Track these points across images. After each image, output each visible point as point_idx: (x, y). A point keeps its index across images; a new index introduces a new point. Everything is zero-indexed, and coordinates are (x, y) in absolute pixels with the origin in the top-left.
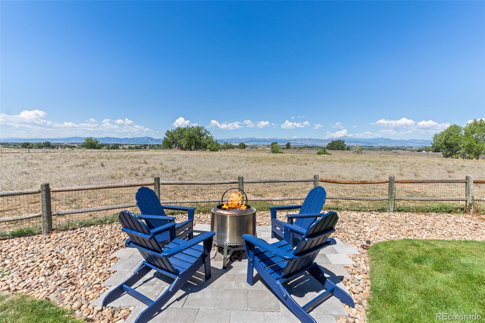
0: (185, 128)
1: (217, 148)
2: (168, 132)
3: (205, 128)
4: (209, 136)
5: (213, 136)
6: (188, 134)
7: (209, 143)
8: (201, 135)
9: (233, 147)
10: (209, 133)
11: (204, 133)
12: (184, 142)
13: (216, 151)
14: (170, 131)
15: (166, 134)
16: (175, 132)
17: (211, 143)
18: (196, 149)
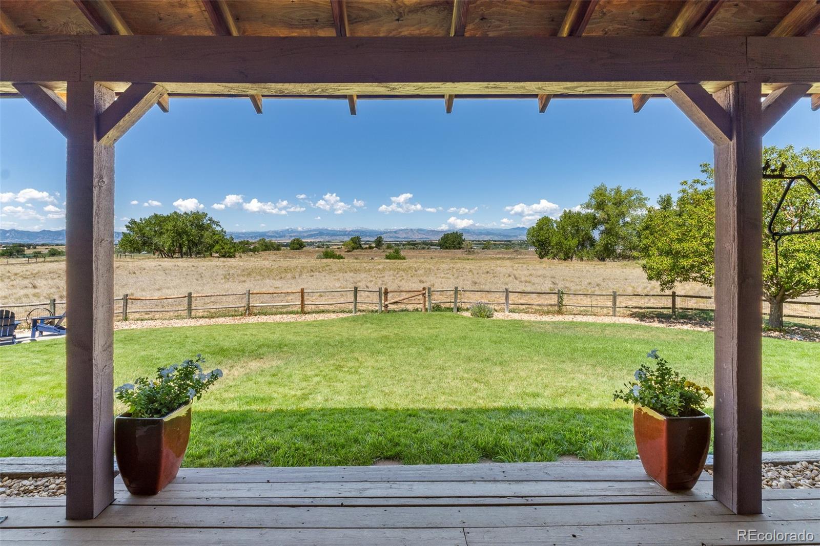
0: (168, 217)
1: (232, 251)
2: (133, 222)
3: (208, 216)
4: (217, 229)
5: (224, 230)
6: (174, 226)
7: (218, 243)
8: (201, 227)
9: (277, 247)
10: (217, 224)
11: (208, 224)
12: (165, 241)
13: (230, 257)
14: (138, 220)
15: (127, 227)
16: (148, 222)
17: (220, 242)
18: (189, 254)
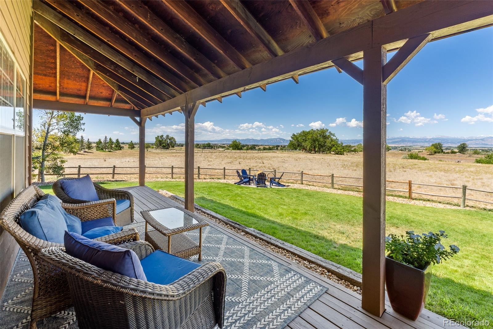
0: (309, 132)
1: (342, 151)
2: (294, 135)
3: (329, 131)
4: (333, 138)
5: (338, 138)
6: (312, 137)
7: (334, 146)
8: (325, 137)
10: (334, 135)
11: (329, 135)
12: (308, 144)
13: (341, 154)
14: (296, 134)
15: (292, 137)
16: (300, 135)
17: (335, 146)
18: (319, 152)
